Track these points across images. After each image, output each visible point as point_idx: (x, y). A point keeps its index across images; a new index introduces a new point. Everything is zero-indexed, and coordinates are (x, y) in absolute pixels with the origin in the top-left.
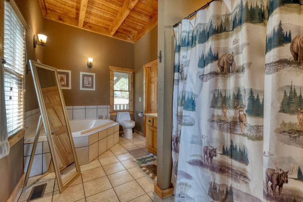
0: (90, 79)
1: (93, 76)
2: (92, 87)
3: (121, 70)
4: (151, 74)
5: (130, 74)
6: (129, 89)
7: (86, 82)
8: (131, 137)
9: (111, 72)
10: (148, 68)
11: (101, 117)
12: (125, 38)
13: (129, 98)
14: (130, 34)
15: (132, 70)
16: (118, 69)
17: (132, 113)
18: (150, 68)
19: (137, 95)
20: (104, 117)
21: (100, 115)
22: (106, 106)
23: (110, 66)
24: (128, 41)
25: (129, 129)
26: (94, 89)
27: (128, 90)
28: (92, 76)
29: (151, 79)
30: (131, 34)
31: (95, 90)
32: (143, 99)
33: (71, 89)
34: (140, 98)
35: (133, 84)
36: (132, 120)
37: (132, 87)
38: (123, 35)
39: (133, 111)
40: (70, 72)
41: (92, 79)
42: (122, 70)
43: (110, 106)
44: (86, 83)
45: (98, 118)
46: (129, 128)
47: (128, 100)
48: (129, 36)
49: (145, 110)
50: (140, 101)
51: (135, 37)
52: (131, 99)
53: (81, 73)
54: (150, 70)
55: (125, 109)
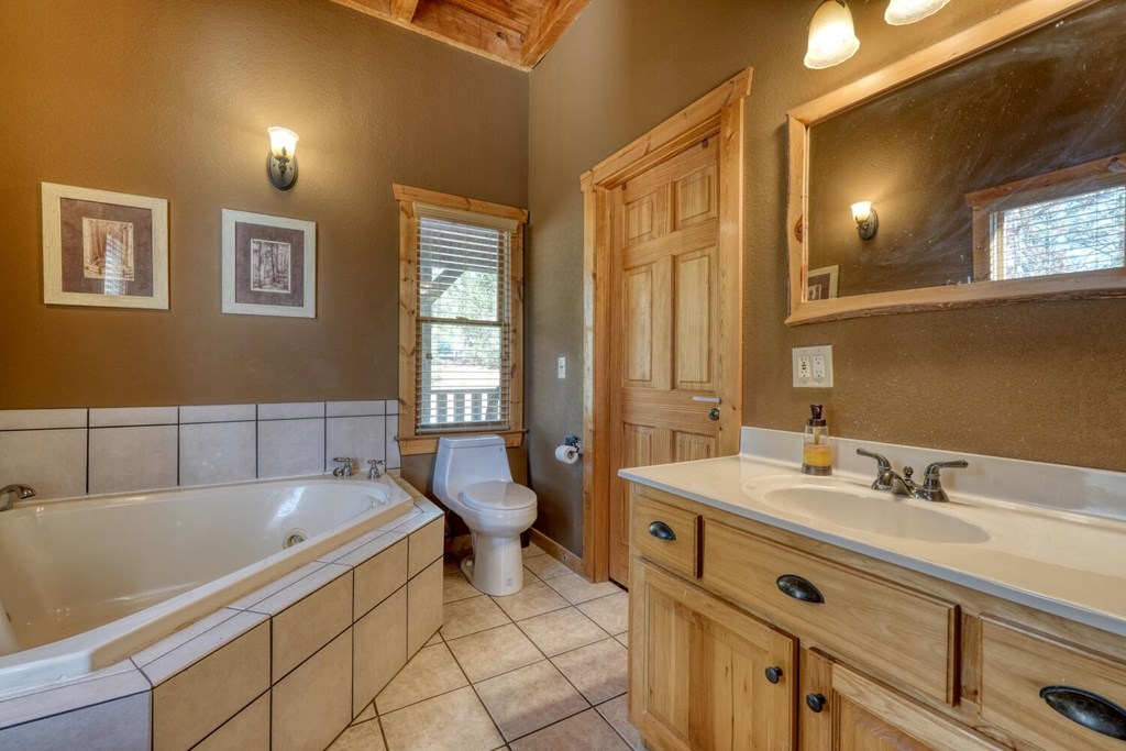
0: (284, 251)
1: (300, 234)
2: (296, 298)
3: (457, 208)
4: (628, 219)
5: (508, 230)
6: (500, 314)
7: (259, 272)
8: (516, 587)
9: (403, 217)
10: (611, 185)
11: (346, 469)
12: (480, 37)
13: (504, 358)
14: (506, 20)
15: (516, 210)
16: (441, 205)
17: (517, 440)
18: (624, 188)
19: (542, 344)
20: (365, 469)
21: (345, 455)
22: (377, 406)
23: (396, 187)
24: (495, 58)
25: (503, 540)
26: (308, 310)
27: (495, 319)
28: (295, 238)
29: (628, 247)
30: (513, 16)
31: (312, 315)
32: (582, 363)
33: (165, 306)
34: (562, 361)
35: (522, 285)
36: (517, 480)
37: (515, 303)
38: (471, 21)
39: (521, 429)
40: (159, 208)
41: (293, 255)
42: (467, 210)
43: (402, 402)
44: (262, 274)
45: (330, 472)
46: (503, 533)
47: (498, 371)
48: (504, 30)
49: (590, 426)
50: (562, 374)
51: (533, 35)
52: (514, 366)
53: (230, 218)
54: (624, 199)
55: (483, 418)
